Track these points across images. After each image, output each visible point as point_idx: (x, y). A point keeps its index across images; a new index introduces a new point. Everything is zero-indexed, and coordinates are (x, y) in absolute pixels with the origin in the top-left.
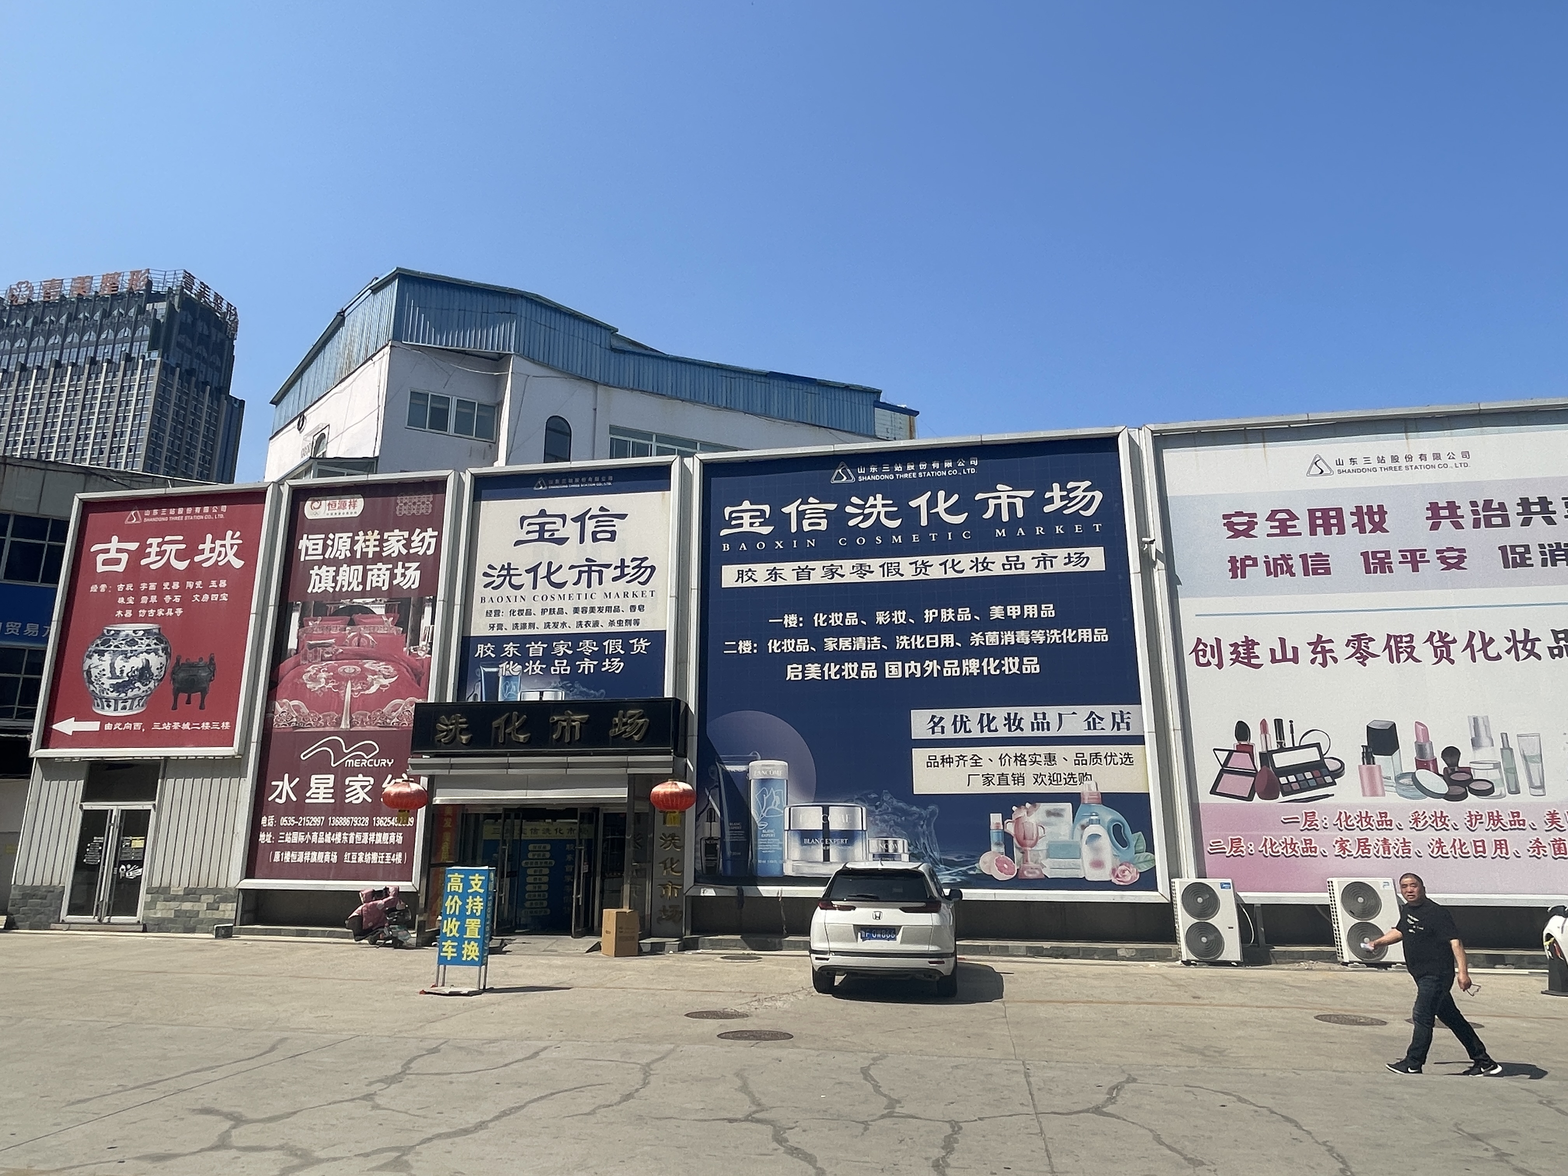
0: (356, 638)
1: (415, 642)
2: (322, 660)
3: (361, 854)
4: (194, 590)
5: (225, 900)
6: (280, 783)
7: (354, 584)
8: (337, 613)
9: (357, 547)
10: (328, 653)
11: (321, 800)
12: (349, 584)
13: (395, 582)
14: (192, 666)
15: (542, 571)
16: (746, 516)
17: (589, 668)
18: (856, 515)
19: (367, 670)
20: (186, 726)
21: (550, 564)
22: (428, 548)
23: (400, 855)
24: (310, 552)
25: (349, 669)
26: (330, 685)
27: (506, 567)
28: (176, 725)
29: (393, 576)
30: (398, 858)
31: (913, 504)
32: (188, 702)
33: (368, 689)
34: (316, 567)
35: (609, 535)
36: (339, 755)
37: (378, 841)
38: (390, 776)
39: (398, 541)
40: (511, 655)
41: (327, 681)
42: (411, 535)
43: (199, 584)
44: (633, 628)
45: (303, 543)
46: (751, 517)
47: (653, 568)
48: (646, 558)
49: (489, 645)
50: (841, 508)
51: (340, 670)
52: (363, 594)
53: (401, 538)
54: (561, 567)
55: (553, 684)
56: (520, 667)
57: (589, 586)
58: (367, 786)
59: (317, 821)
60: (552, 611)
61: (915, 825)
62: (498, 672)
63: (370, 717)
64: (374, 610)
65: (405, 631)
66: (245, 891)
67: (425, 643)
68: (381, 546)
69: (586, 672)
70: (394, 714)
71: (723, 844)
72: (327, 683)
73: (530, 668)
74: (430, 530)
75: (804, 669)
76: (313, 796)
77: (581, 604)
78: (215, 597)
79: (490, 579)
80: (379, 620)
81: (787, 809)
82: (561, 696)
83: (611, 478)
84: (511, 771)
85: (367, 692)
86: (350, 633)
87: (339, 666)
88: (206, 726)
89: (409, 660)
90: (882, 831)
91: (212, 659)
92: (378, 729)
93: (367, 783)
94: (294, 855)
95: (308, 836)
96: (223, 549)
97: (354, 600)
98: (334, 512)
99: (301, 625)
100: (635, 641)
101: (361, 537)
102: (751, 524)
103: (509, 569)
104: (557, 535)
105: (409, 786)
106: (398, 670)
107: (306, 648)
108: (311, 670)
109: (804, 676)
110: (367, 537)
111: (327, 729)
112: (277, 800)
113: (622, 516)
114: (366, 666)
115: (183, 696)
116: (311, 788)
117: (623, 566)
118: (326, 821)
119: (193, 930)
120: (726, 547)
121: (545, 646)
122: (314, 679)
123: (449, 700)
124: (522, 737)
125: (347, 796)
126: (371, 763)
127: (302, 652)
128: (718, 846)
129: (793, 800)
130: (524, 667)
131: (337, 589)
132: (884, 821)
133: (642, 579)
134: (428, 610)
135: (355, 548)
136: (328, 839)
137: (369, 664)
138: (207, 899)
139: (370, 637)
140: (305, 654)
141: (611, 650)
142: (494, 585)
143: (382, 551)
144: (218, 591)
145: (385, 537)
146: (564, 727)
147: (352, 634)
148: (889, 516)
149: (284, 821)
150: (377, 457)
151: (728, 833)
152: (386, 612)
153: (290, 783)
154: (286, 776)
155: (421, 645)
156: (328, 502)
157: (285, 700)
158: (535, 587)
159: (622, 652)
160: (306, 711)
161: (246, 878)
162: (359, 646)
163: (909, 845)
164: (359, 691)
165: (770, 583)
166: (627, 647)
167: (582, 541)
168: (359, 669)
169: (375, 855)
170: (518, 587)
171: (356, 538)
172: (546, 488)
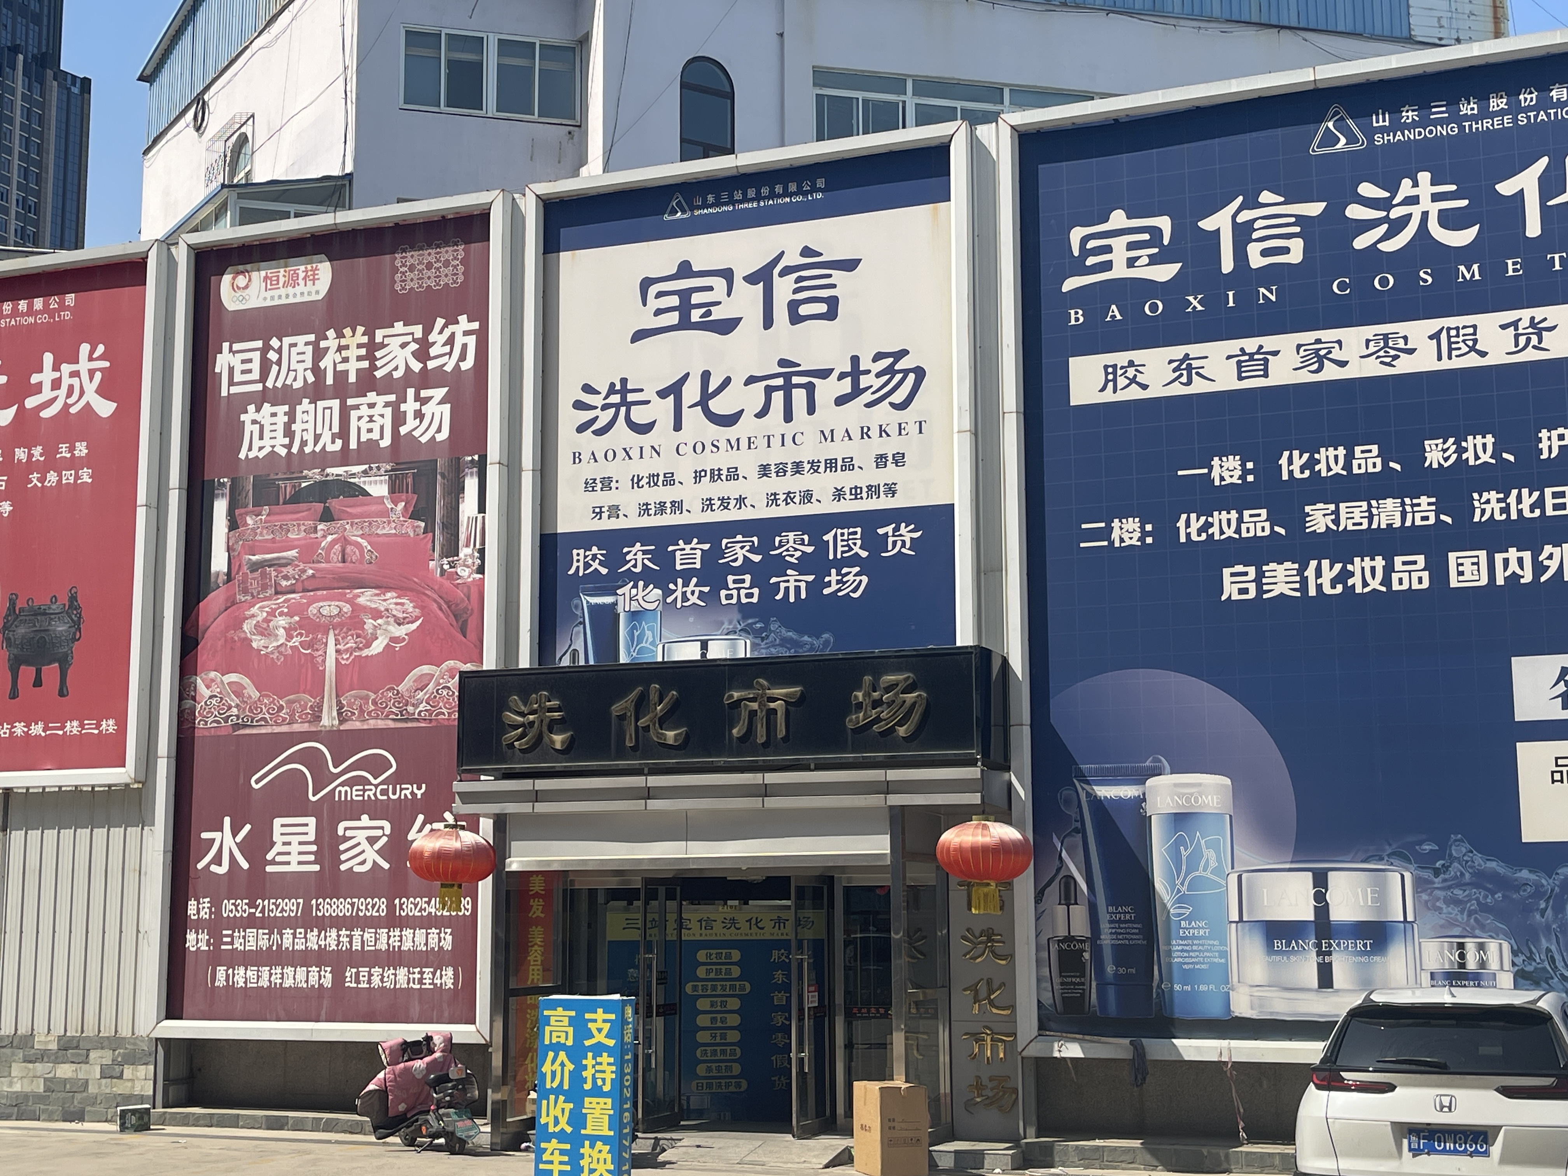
0: (337, 547)
1: (451, 549)
2: (277, 593)
3: (376, 971)
4: (30, 465)
5: (133, 1059)
6: (216, 835)
7: (326, 438)
8: (298, 497)
9: (326, 363)
10: (286, 578)
11: (294, 868)
12: (317, 438)
13: (403, 430)
14: (40, 613)
15: (691, 392)
16: (1119, 244)
17: (798, 589)
18: (1369, 225)
19: (364, 609)
20: (37, 729)
21: (706, 376)
22: (463, 357)
23: (450, 972)
24: (238, 378)
25: (329, 608)
26: (296, 641)
27: (618, 387)
28: (19, 729)
29: (399, 419)
30: (447, 978)
31: (1506, 188)
32: (38, 683)
33: (368, 645)
34: (251, 408)
35: (822, 308)
36: (322, 779)
37: (407, 946)
38: (421, 818)
39: (404, 346)
40: (638, 570)
41: (289, 631)
42: (427, 331)
43: (37, 451)
44: (884, 503)
45: (224, 361)
46: (1131, 246)
47: (920, 373)
48: (904, 353)
49: (595, 550)
50: (1335, 212)
51: (313, 610)
52: (345, 457)
53: (409, 338)
54: (727, 381)
55: (726, 626)
56: (660, 592)
57: (788, 417)
58: (378, 838)
59: (290, 907)
60: (715, 475)
61: (1527, 909)
62: (615, 604)
63: (375, 703)
64: (367, 488)
65: (429, 529)
66: (168, 1044)
67: (468, 551)
68: (370, 357)
69: (792, 599)
70: (420, 695)
71: (1097, 952)
72: (289, 637)
73: (678, 594)
74: (463, 319)
75: (1260, 575)
76: (279, 859)
77: (775, 456)
78: (68, 477)
79: (588, 415)
80: (380, 507)
81: (1233, 879)
82: (743, 649)
83: (821, 183)
84: (654, 804)
85: (365, 653)
86: (324, 537)
87: (309, 604)
88: (72, 727)
89: (441, 586)
90: (1451, 924)
91: (73, 598)
92: (391, 724)
93: (379, 833)
94: (251, 973)
95: (276, 936)
96: (75, 381)
97: (329, 470)
98: (276, 293)
99: (233, 524)
100: (889, 529)
101: (331, 341)
102: (1131, 263)
103: (624, 391)
104: (717, 314)
105: (458, 836)
106: (422, 608)
107: (245, 569)
108: (258, 612)
109: (1260, 591)
110: (343, 342)
111: (297, 728)
112: (214, 868)
113: (850, 265)
114: (361, 600)
115: (27, 672)
116: (273, 844)
117: (855, 372)
118: (307, 907)
119: (80, 1117)
120: (1076, 317)
121: (706, 547)
122: (264, 630)
123: (524, 662)
124: (670, 735)
125: (343, 857)
126: (384, 792)
127: (239, 577)
128: (1087, 955)
129: (1247, 858)
130: (668, 593)
131: (295, 450)
132: (1456, 902)
133: (899, 397)
134: (471, 484)
135: (322, 365)
136: (314, 940)
137: (366, 598)
138: (100, 1057)
139: (364, 543)
140: (244, 581)
141: (840, 549)
142: (597, 426)
143: (373, 368)
144: (74, 464)
145: (378, 339)
146: (753, 714)
147: (330, 538)
148: (1448, 220)
149: (228, 907)
150: (350, 175)
151: (1105, 927)
152: (392, 490)
153: (234, 835)
154: (227, 821)
155: (461, 555)
156: (263, 273)
157: (213, 674)
158: (678, 427)
159: (864, 554)
160: (255, 694)
161: (168, 1017)
162: (344, 561)
163: (1515, 953)
164: (351, 651)
165: (1177, 390)
166: (875, 543)
167: (768, 323)
168: (347, 608)
169: (402, 972)
170: (644, 429)
171: (323, 344)
172: (685, 216)
